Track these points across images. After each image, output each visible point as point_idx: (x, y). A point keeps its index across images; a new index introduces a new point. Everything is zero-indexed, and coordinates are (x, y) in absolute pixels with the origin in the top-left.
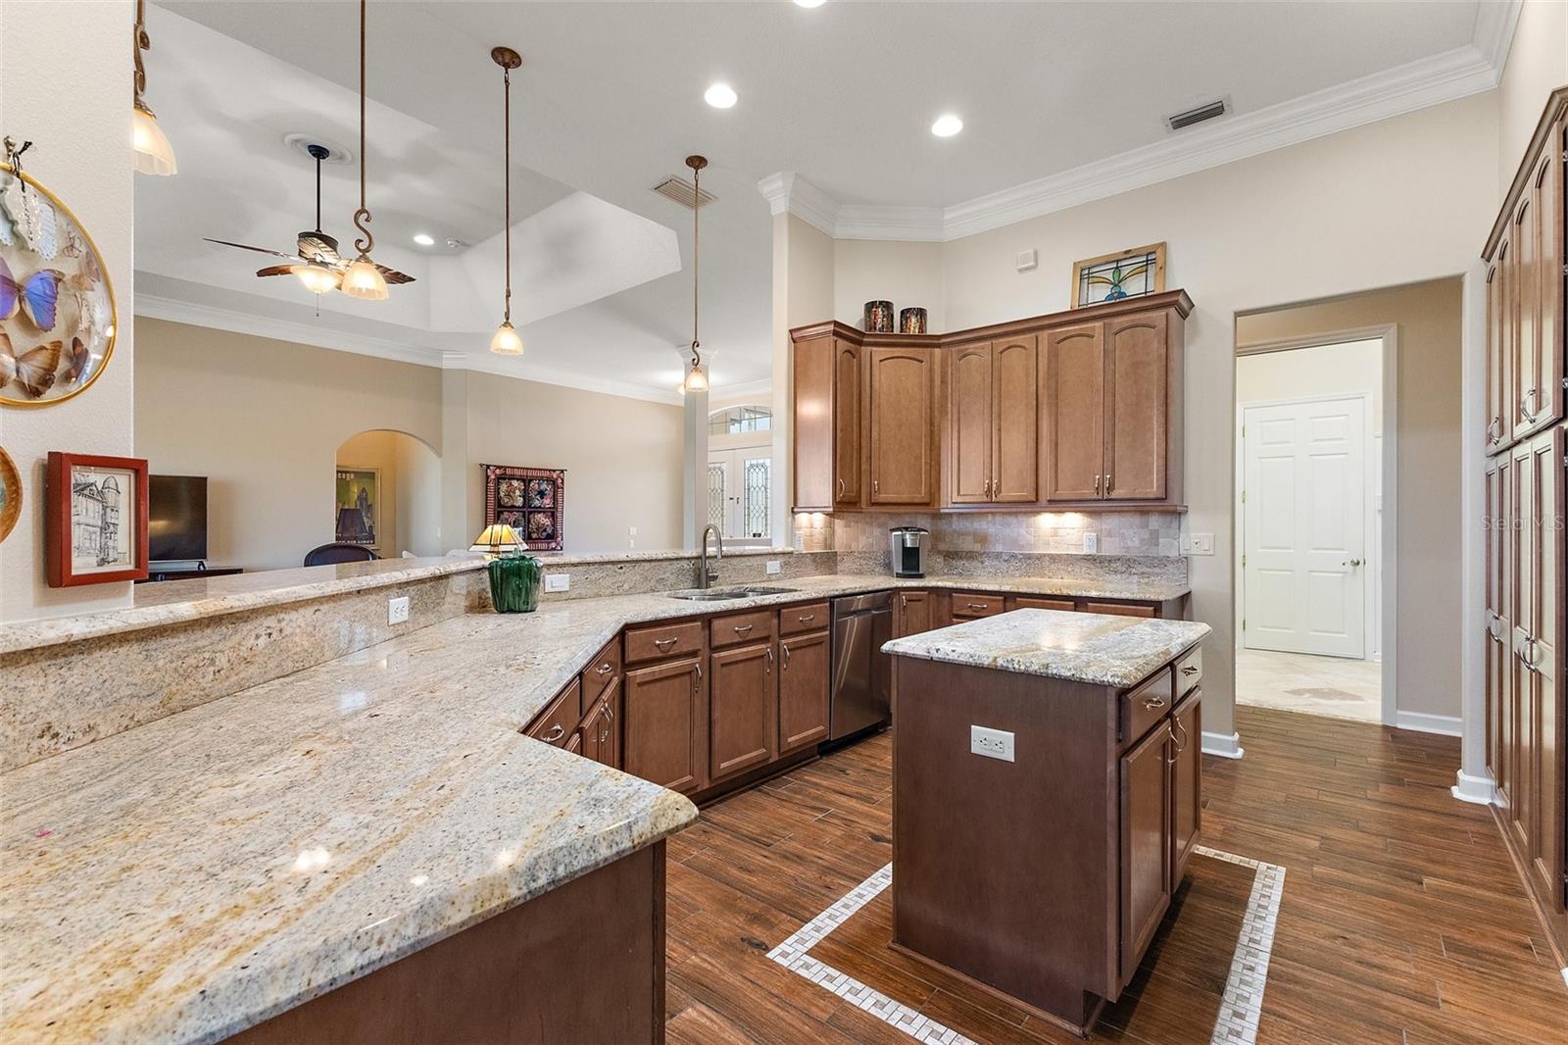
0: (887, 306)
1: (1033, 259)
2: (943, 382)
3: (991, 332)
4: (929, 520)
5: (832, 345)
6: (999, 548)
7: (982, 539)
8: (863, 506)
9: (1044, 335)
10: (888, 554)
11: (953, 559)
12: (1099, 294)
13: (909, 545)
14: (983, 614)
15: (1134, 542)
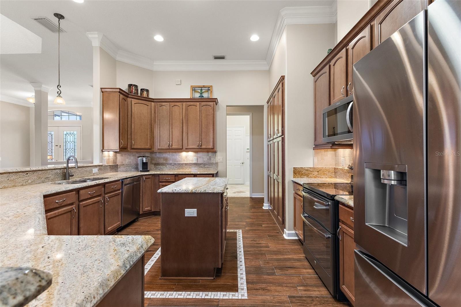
0: (136, 86)
1: (180, 82)
2: (155, 113)
3: (169, 100)
4: (149, 154)
5: (118, 96)
6: (171, 162)
7: (166, 159)
8: (129, 149)
9: (184, 103)
10: (137, 165)
11: (157, 165)
12: (197, 95)
13: (144, 161)
14: (169, 181)
15: (206, 159)
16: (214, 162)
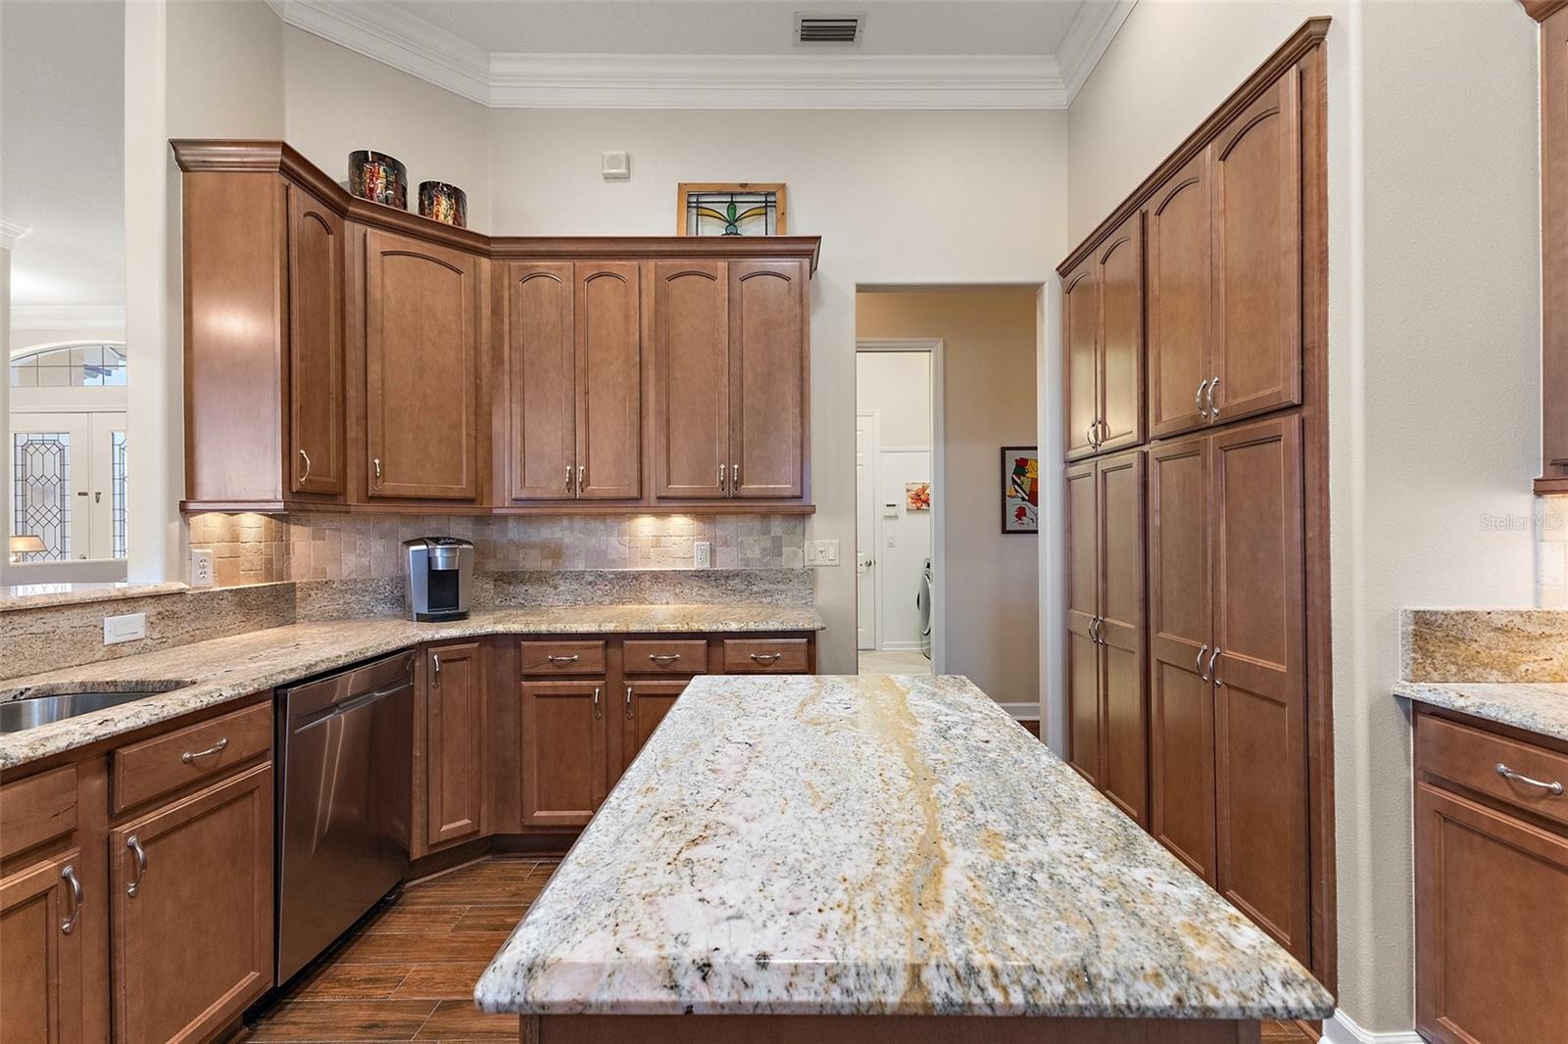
0: (395, 167)
1: (624, 164)
2: (496, 312)
3: (573, 247)
4: (470, 526)
5: (279, 193)
6: (580, 566)
7: (556, 553)
8: (352, 499)
9: (651, 263)
10: (401, 582)
11: (510, 583)
12: (713, 229)
13: (440, 565)
14: (573, 670)
15: (754, 553)
16: (798, 566)
